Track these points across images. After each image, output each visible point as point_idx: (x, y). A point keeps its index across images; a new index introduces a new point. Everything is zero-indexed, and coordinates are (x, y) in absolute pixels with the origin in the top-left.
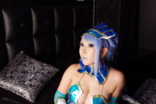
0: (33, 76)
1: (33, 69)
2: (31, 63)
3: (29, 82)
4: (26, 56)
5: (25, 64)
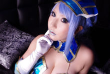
0: (11, 44)
1: (11, 37)
2: (11, 32)
3: (6, 50)
4: (9, 25)
5: (6, 33)
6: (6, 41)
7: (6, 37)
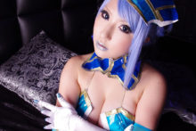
0: (52, 72)
1: (53, 61)
2: (51, 52)
3: (44, 83)
4: (47, 40)
5: (42, 53)
6: (43, 66)
7: (43, 61)
